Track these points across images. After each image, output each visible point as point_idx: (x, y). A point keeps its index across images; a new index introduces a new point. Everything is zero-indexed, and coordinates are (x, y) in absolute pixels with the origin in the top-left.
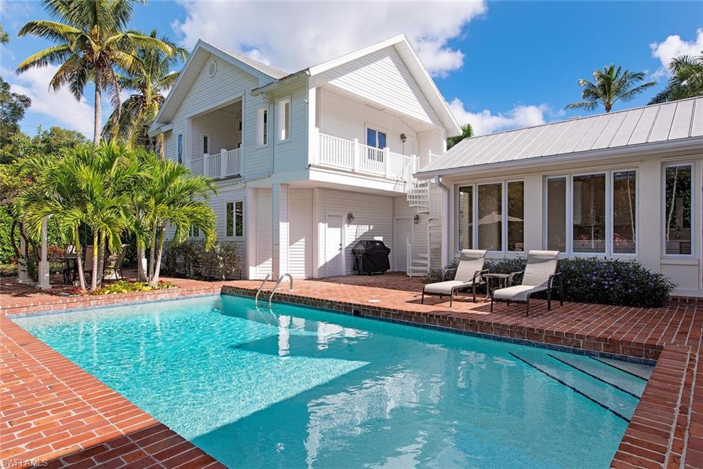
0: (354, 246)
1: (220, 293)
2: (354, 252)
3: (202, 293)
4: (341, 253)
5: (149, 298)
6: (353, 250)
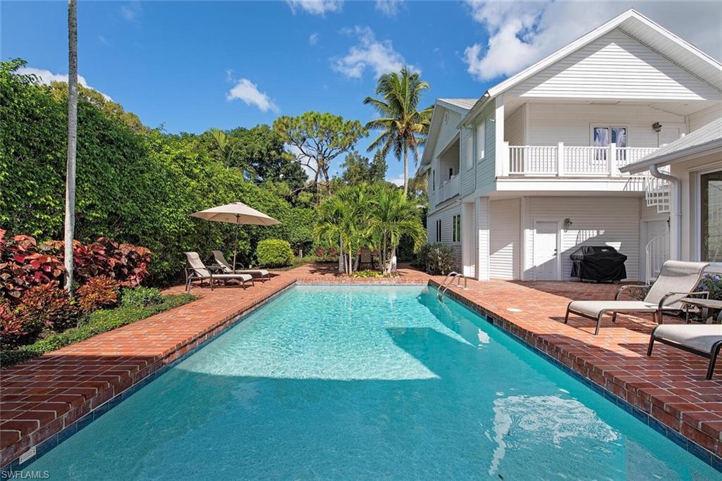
0: (573, 252)
1: (427, 284)
2: (572, 257)
3: (413, 283)
4: (556, 258)
5: (375, 283)
6: (571, 256)
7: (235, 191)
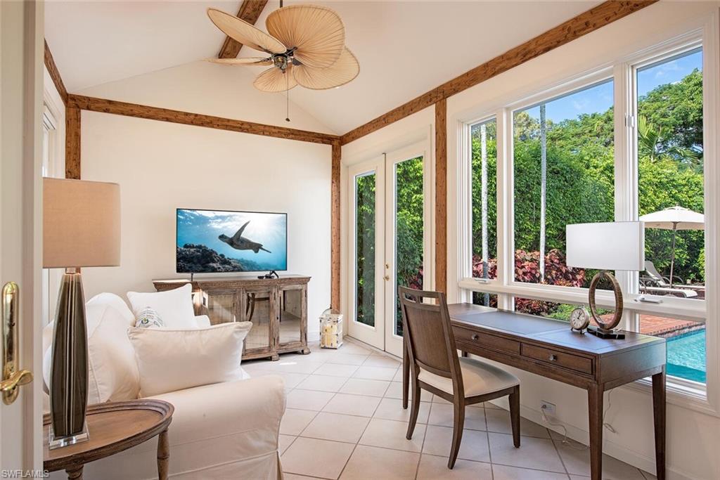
7: (667, 189)
